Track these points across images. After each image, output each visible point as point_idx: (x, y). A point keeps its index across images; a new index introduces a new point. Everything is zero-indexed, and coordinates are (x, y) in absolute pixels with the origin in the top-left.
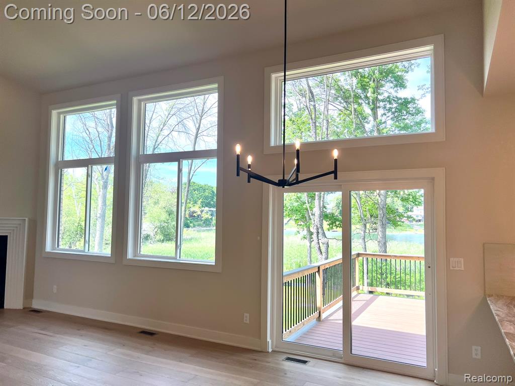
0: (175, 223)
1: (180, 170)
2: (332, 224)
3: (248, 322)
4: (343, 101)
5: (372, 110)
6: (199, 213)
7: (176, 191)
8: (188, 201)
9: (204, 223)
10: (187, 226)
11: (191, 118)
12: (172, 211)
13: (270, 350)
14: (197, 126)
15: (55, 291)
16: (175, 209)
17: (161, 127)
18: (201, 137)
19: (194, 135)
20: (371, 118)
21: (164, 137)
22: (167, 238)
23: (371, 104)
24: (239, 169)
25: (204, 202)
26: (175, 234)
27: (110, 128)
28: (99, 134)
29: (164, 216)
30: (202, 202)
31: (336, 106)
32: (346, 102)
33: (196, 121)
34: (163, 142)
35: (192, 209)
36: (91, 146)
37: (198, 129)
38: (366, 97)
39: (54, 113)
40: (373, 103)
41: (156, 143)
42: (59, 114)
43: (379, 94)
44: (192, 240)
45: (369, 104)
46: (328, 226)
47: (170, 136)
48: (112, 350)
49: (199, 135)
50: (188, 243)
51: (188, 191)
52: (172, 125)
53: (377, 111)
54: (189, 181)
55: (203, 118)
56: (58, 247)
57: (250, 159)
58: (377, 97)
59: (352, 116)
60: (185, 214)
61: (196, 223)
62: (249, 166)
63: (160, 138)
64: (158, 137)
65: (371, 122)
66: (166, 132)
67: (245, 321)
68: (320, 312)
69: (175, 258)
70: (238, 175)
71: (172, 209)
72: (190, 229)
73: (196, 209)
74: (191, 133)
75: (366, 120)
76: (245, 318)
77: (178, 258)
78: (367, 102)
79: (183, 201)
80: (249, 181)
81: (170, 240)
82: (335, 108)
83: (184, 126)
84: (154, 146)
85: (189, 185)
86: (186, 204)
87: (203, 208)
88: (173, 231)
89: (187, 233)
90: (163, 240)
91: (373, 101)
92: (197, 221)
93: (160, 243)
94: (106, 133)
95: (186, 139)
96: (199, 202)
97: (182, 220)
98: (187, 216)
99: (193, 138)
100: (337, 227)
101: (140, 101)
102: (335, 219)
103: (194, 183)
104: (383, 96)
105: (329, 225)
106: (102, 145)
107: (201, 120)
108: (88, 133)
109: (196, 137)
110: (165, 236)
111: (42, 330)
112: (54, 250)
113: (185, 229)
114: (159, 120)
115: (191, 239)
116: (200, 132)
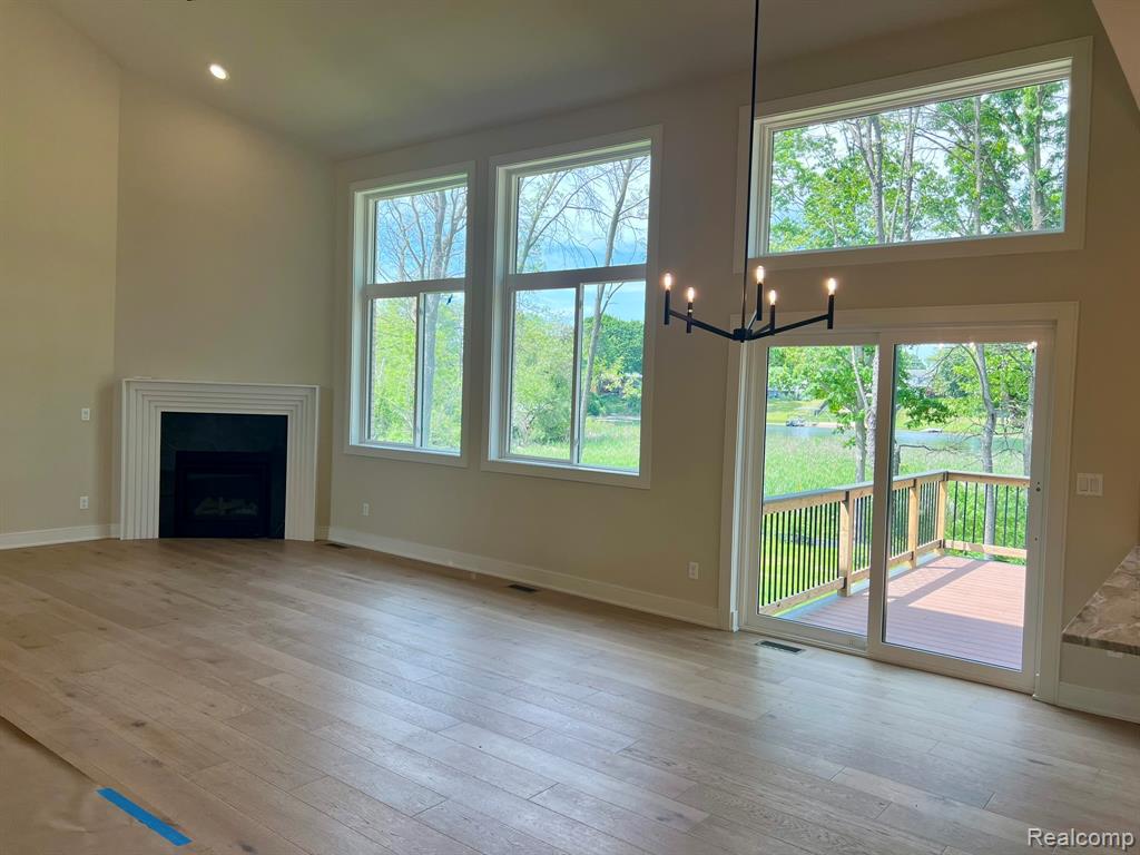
0: (568, 404)
1: (579, 304)
2: (919, 412)
3: (696, 577)
4: (957, 128)
5: (1027, 146)
6: (618, 384)
7: (572, 336)
8: (596, 358)
9: (630, 406)
10: (594, 412)
11: (604, 178)
12: (562, 378)
13: (735, 628)
14: (619, 194)
15: (366, 513)
16: (568, 375)
17: (542, 199)
18: (626, 221)
19: (612, 215)
20: (1023, 167)
21: (548, 220)
22: (553, 435)
23: (1024, 132)
24: (668, 313)
25: (631, 360)
26: (569, 428)
27: (440, 204)
28: (418, 217)
29: (547, 389)
30: (626, 361)
31: (938, 140)
32: (965, 130)
33: (615, 186)
34: (547, 232)
35: (603, 377)
36: (403, 244)
37: (620, 203)
38: (1015, 118)
39: (359, 197)
40: (1030, 130)
41: (531, 234)
42: (367, 198)
43: (1047, 109)
44: (604, 443)
45: (1019, 132)
46: (910, 419)
47: (561, 219)
48: (465, 608)
49: (621, 217)
50: (595, 447)
51: (596, 337)
52: (565, 194)
53: (1039, 149)
54: (599, 315)
55: (631, 178)
56: (369, 437)
57: (691, 294)
58: (1040, 117)
59: (975, 164)
60: (589, 386)
61: (613, 406)
62: (690, 306)
63: (540, 225)
64: (535, 222)
65: (1023, 177)
66: (551, 211)
67: (691, 576)
68: (845, 579)
69: (570, 463)
70: (667, 322)
71: (562, 373)
72: (600, 418)
73: (612, 375)
74: (604, 209)
75: (1012, 171)
76: (690, 571)
77: (575, 462)
78: (1014, 127)
79: (586, 358)
80: (689, 331)
81: (558, 439)
82: (936, 146)
83: (590, 194)
84: (529, 241)
85: (599, 324)
86: (591, 364)
87: (627, 375)
88: (566, 421)
89: (592, 426)
90: (545, 440)
91: (1030, 125)
92: (615, 402)
93: (539, 446)
94: (431, 214)
95: (593, 224)
96: (619, 360)
97: (583, 399)
98: (594, 390)
99: (608, 221)
100: (930, 420)
101: (509, 174)
102: (926, 402)
103: (610, 318)
104: (1054, 112)
105: (911, 415)
106: (425, 240)
107: (626, 183)
108: (397, 216)
109: (616, 221)
110: (549, 430)
111: (352, 573)
112: (361, 442)
113: (589, 419)
114: (538, 184)
115: (602, 439)
116: (623, 209)
